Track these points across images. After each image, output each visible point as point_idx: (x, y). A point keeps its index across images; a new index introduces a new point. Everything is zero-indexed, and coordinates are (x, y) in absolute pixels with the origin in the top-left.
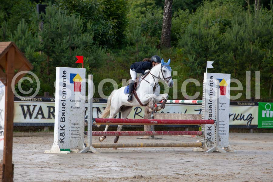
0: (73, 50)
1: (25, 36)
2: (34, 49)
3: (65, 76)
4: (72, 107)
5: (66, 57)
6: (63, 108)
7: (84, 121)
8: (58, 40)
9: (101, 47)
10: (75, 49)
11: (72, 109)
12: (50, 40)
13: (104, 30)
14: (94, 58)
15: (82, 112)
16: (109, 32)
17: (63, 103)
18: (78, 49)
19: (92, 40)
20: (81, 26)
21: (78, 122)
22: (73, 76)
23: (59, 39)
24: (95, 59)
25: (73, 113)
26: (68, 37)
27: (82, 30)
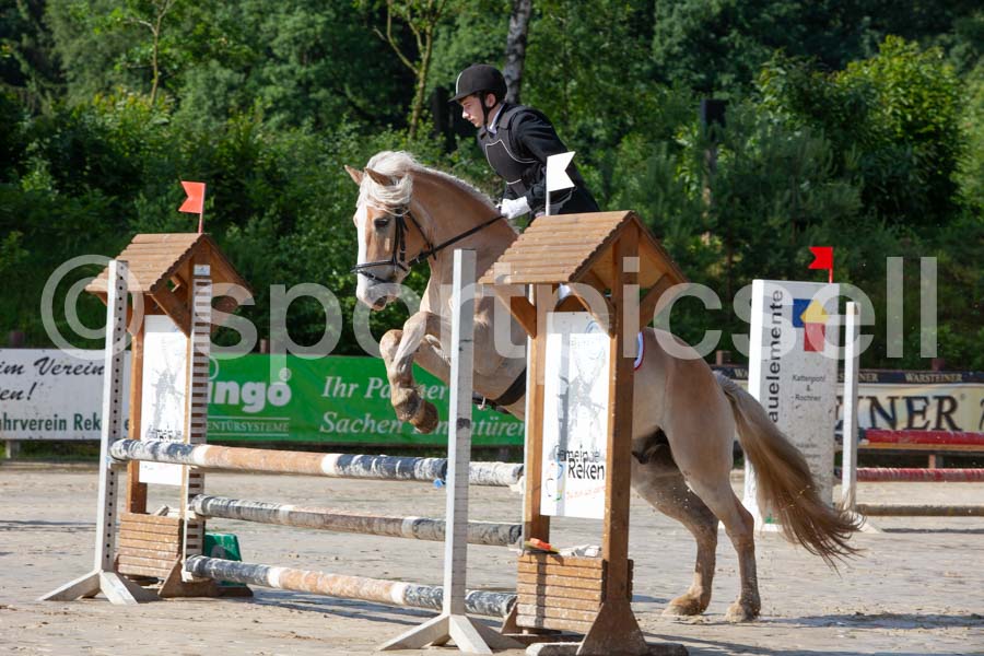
0: (803, 229)
1: (665, 190)
2: (691, 229)
3: (778, 307)
4: (797, 397)
5: (782, 251)
6: (771, 399)
7: (832, 438)
8: (758, 202)
9: (884, 221)
10: (807, 227)
11: (797, 402)
12: (737, 200)
13: (894, 172)
14: (862, 253)
15: (827, 411)
16: (911, 177)
17: (773, 384)
18: (815, 226)
19: (859, 200)
20: (827, 159)
21: (814, 441)
22: (801, 305)
23: (761, 198)
24: (865, 255)
25: (800, 412)
26: (788, 193)
27: (830, 171)
